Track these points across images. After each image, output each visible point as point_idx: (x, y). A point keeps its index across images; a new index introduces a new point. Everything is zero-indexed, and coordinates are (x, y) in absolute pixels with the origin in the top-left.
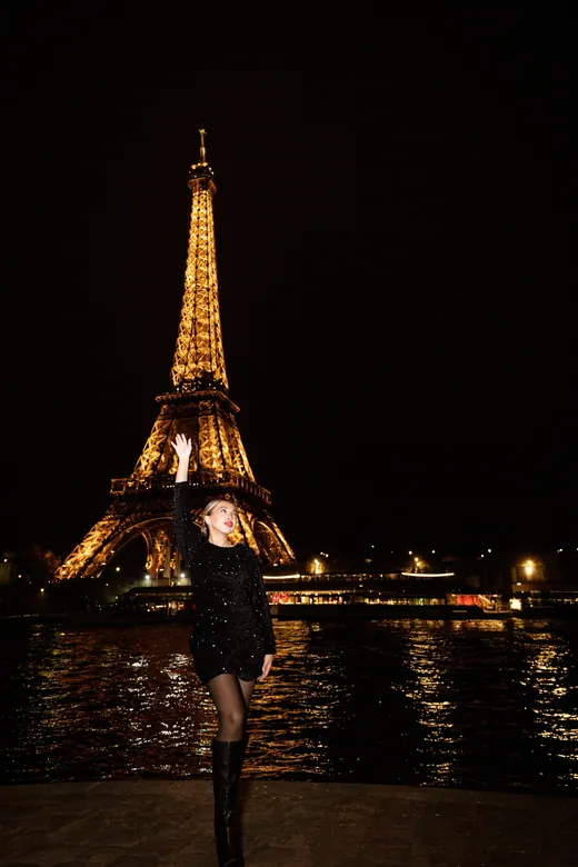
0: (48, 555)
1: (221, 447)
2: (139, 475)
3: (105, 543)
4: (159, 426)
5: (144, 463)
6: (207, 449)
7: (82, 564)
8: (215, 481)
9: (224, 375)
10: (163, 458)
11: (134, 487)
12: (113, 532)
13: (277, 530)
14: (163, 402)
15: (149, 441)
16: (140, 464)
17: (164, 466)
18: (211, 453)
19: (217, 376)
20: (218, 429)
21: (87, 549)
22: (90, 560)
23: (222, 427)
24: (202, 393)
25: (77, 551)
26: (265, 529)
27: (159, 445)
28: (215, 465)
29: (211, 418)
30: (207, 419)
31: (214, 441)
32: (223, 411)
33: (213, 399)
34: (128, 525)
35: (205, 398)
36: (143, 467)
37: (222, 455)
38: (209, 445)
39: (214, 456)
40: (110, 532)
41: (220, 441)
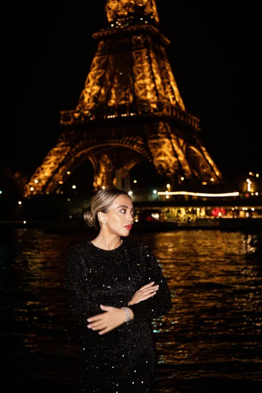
0: (17, 175)
1: (153, 80)
2: (84, 107)
3: (60, 165)
4: (98, 62)
5: (87, 97)
6: (141, 82)
7: (44, 182)
8: (149, 111)
9: (154, 8)
10: (103, 91)
11: (80, 117)
12: (66, 157)
13: (206, 153)
14: (99, 39)
15: (90, 76)
16: (83, 98)
17: (104, 99)
18: (145, 85)
19: (148, 10)
20: (150, 63)
21: (47, 171)
22: (50, 179)
23: (154, 61)
24: (135, 28)
25: (38, 172)
26: (194, 152)
27: (99, 79)
28: (149, 96)
29: (144, 51)
30: (140, 53)
31: (148, 74)
32: (153, 45)
33: (145, 33)
34: (77, 151)
35: (137, 33)
36: (86, 100)
37: (155, 87)
38: (143, 77)
39: (148, 88)
40: (63, 157)
41: (152, 74)
